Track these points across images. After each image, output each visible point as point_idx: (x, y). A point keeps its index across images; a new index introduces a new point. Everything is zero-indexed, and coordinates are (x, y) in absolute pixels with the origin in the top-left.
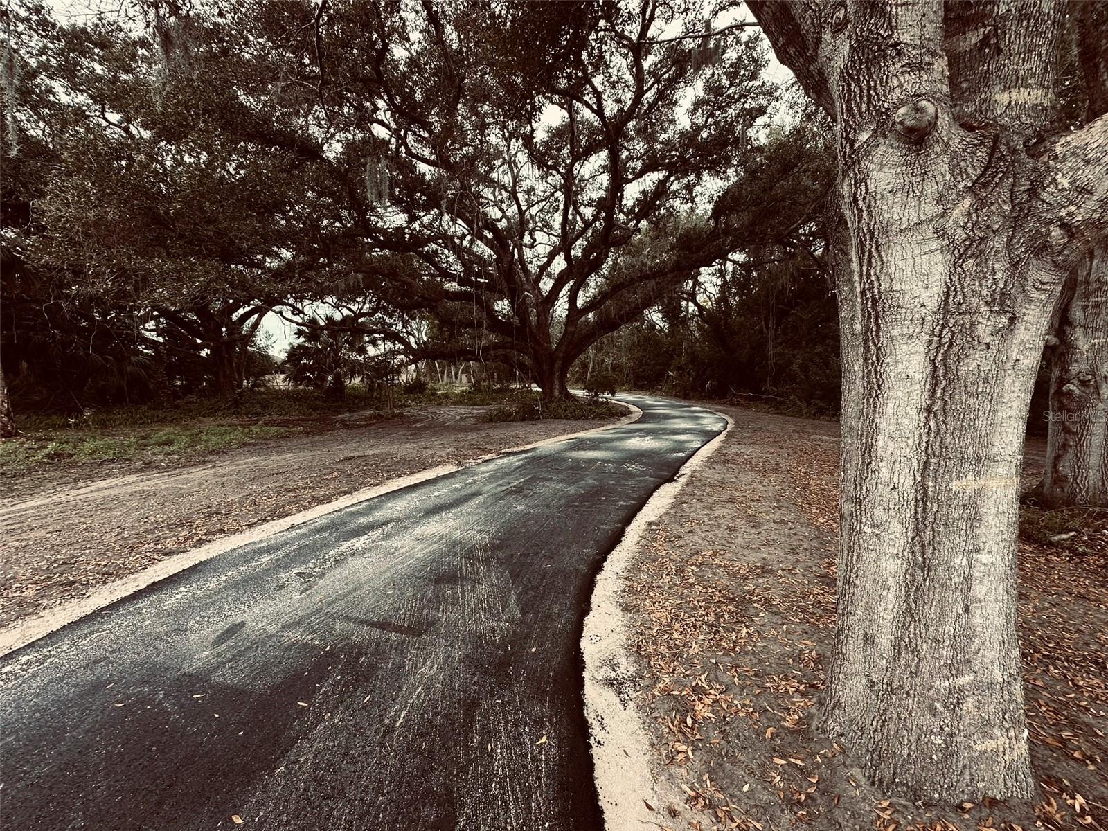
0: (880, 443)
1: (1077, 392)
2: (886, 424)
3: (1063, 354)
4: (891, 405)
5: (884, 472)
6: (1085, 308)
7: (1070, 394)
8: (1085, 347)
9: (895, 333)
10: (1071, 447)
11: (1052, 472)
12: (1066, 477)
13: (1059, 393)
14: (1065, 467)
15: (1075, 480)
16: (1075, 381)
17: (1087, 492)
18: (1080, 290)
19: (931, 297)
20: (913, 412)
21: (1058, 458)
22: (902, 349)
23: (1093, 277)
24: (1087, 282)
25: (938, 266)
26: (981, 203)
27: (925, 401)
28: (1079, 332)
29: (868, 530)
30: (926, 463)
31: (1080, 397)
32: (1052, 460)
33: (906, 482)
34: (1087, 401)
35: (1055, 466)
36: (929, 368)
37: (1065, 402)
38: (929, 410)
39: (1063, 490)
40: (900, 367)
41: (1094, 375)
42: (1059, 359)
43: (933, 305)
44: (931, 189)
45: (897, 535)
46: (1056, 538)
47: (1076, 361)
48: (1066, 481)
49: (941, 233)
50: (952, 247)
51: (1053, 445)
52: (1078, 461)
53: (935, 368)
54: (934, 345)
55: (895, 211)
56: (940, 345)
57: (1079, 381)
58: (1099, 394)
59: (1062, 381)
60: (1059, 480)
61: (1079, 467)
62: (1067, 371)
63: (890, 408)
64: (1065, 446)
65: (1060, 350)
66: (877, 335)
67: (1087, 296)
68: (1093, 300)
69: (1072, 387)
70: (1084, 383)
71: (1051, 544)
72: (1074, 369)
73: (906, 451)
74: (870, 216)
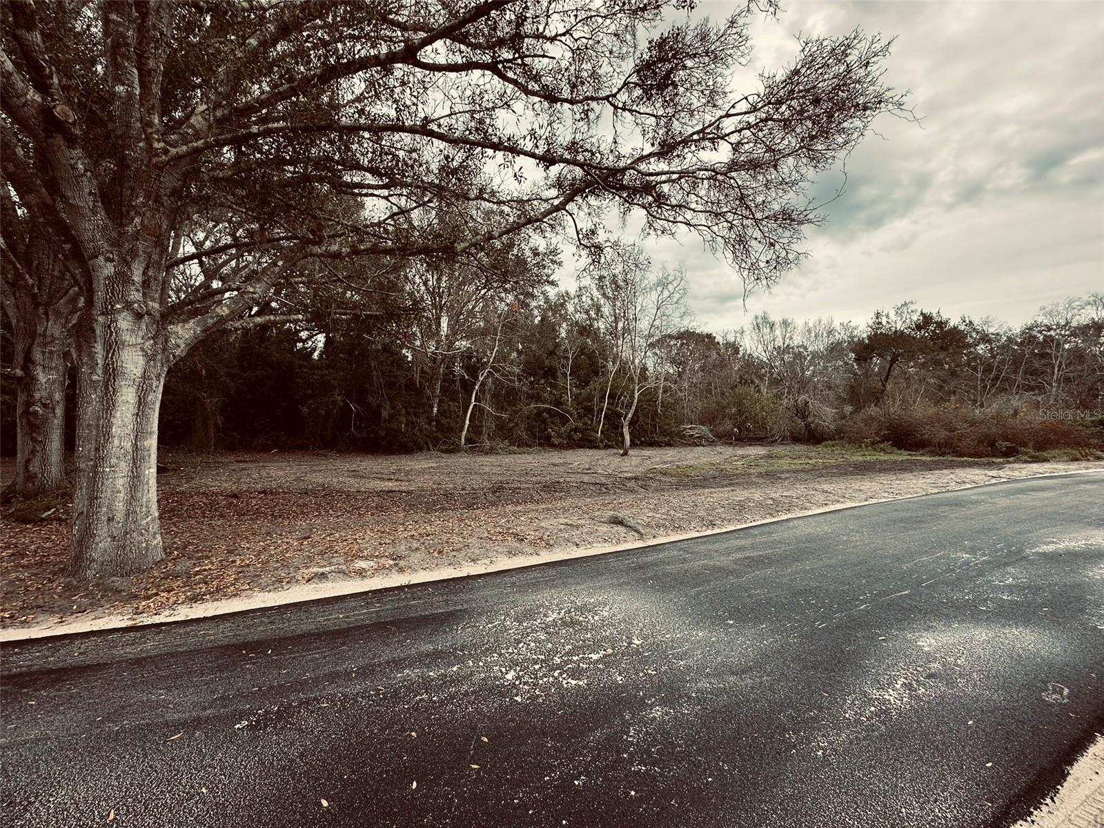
0: (114, 430)
1: (41, 412)
2: (117, 421)
3: (28, 384)
4: (119, 413)
5: (116, 442)
6: (43, 353)
7: (35, 413)
8: (44, 380)
9: (122, 383)
10: (38, 452)
11: (24, 473)
12: (35, 474)
13: (26, 413)
14: (35, 467)
15: (43, 475)
16: (39, 404)
17: (52, 482)
18: (38, 340)
19: (138, 372)
20: (129, 416)
21: (28, 461)
22: (125, 390)
23: (48, 333)
24: (44, 336)
25: (141, 361)
26: (156, 343)
27: (136, 411)
28: (39, 370)
29: (108, 470)
30: (137, 436)
31: (43, 415)
32: (23, 462)
33: (128, 445)
34: (47, 419)
35: (26, 467)
36: (138, 398)
37: (32, 419)
38: (137, 414)
39: (34, 484)
40: (124, 398)
41: (51, 400)
42: (25, 387)
43: (139, 375)
44: (141, 334)
45: (124, 467)
46: (44, 516)
47: (38, 390)
48: (36, 477)
49: (143, 350)
50: (146, 355)
51: (23, 451)
52: (45, 462)
53: (140, 399)
54: (140, 391)
55: (127, 337)
56: (143, 390)
57: (42, 404)
58: (54, 413)
59: (29, 404)
60: (30, 477)
61: (45, 466)
62: (32, 396)
63: (118, 414)
64: (33, 452)
65: (25, 381)
66: (114, 384)
67: (45, 345)
68: (49, 348)
69: (37, 408)
70: (45, 406)
71: (43, 520)
72: (37, 395)
73: (127, 432)
74: (117, 336)
